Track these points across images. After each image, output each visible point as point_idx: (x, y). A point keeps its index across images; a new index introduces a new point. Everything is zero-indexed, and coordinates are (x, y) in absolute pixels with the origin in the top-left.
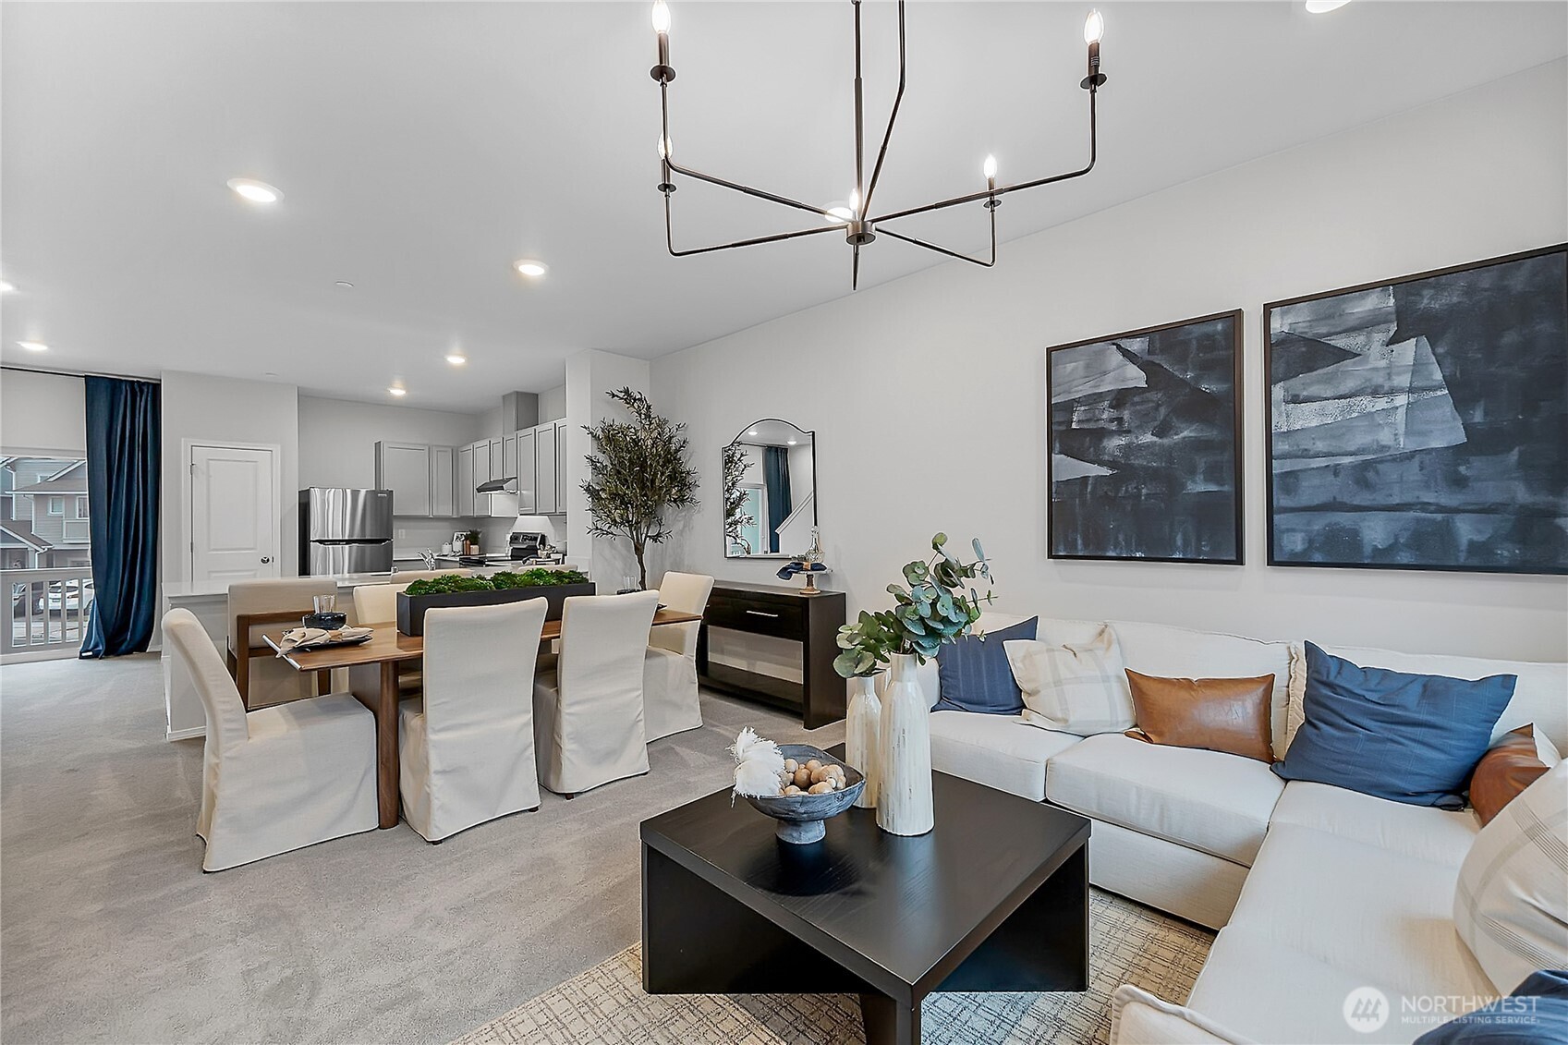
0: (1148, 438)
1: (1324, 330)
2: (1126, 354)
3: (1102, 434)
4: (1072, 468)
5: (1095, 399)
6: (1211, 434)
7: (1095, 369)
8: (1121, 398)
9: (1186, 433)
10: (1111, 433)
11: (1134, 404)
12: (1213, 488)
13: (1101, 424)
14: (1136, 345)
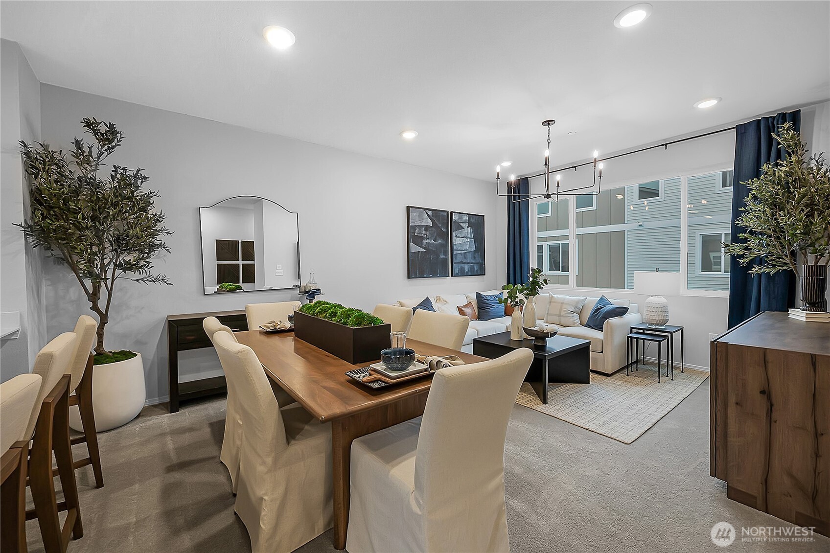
0: (432, 241)
1: (460, 221)
2: (428, 215)
3: (422, 238)
4: (414, 248)
5: (420, 227)
6: (444, 242)
7: (421, 217)
8: (427, 228)
9: (440, 241)
10: (425, 239)
11: (430, 231)
12: (445, 257)
13: (422, 235)
14: (430, 213)
